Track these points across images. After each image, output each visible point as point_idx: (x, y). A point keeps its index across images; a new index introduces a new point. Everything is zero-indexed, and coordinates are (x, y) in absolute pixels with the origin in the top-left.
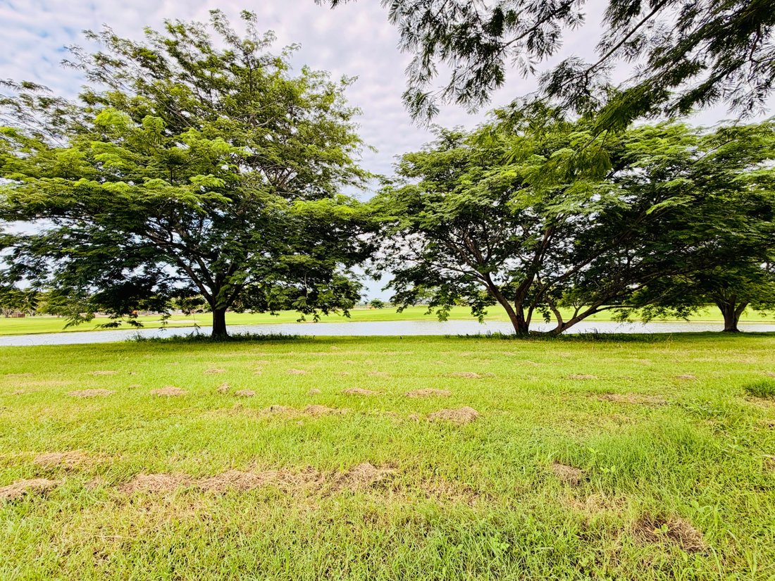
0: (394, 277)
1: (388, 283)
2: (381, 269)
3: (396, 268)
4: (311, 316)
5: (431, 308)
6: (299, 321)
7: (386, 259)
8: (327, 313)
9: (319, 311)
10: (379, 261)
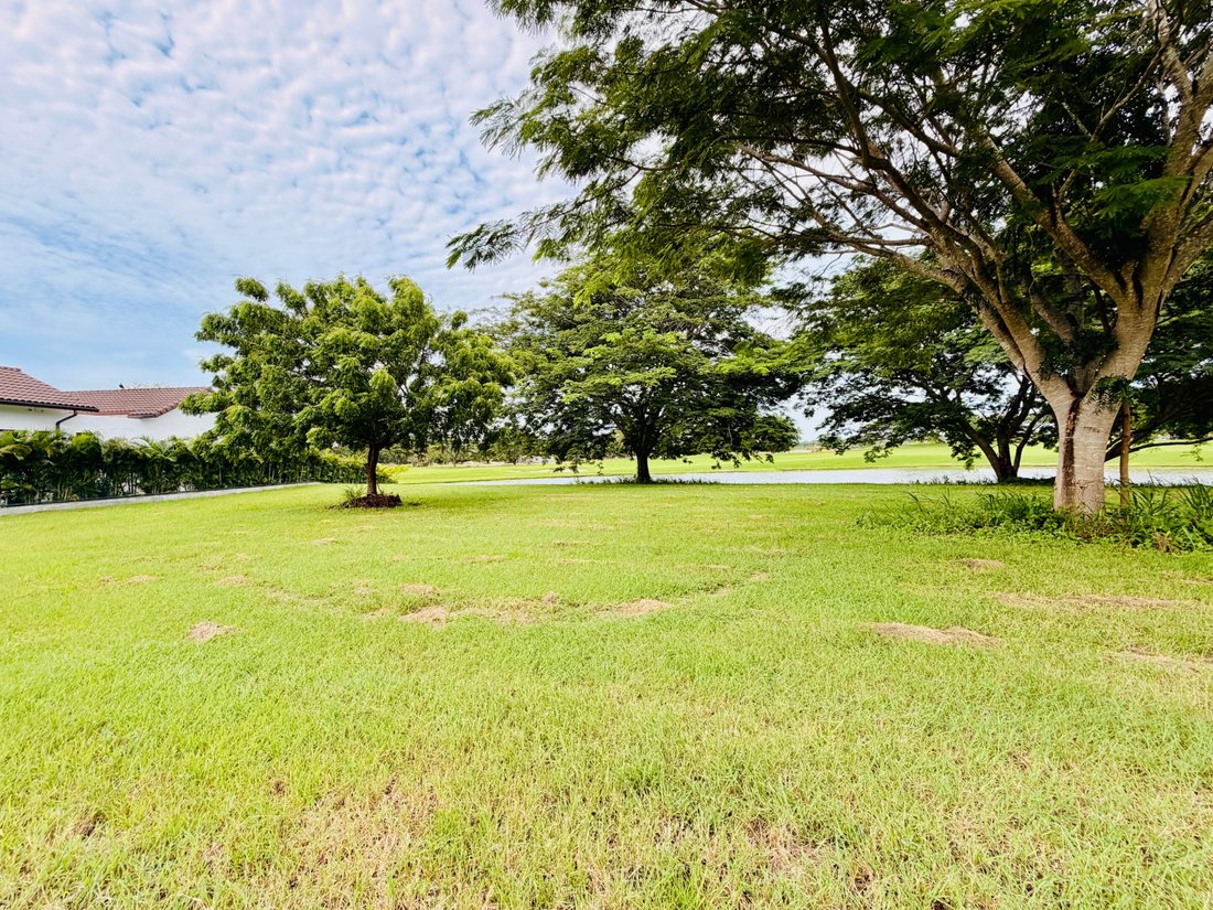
0: (831, 413)
1: (824, 421)
2: (814, 404)
3: (833, 401)
4: (731, 462)
5: (889, 449)
6: (714, 468)
7: (819, 393)
8: (748, 458)
9: (740, 456)
10: (810, 395)
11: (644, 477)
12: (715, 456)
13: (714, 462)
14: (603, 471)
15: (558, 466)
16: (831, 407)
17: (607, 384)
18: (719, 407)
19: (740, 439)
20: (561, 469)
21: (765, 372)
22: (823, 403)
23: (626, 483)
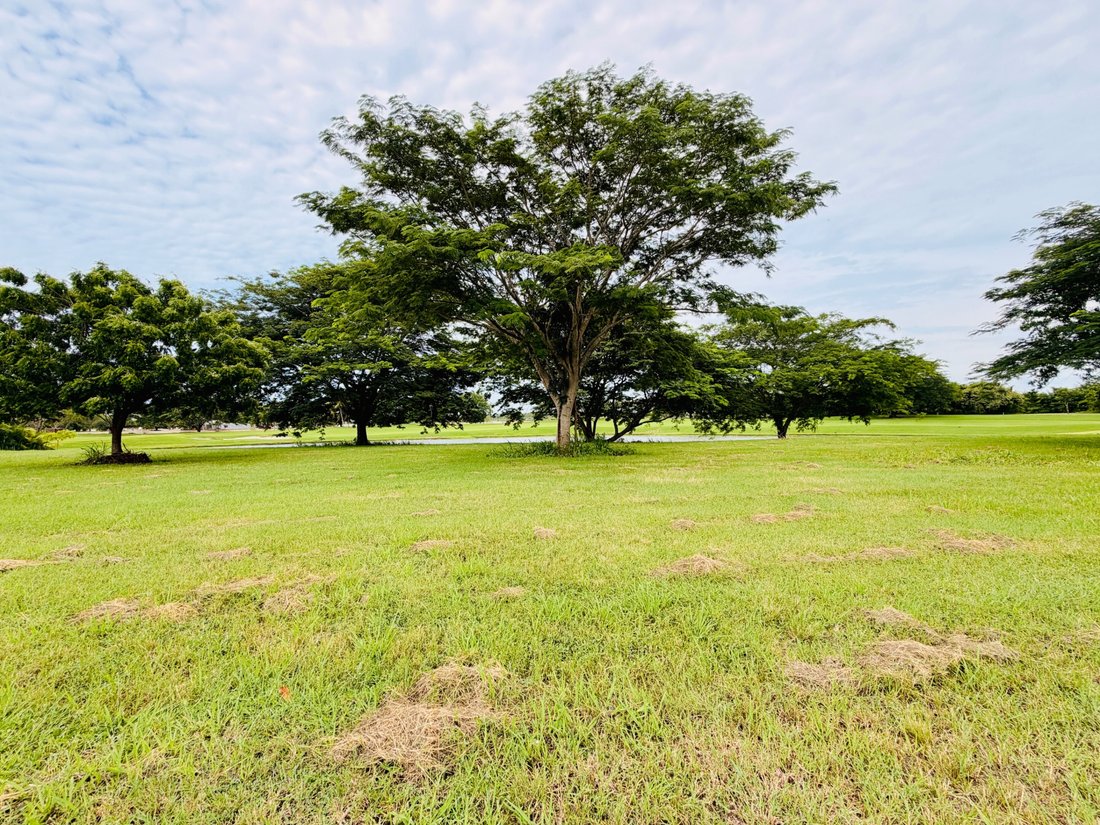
11: (362, 441)
12: (422, 424)
13: (422, 428)
14: (324, 436)
15: (281, 432)
16: (501, 393)
17: (339, 369)
18: (423, 390)
19: (437, 413)
20: (284, 435)
21: (454, 369)
22: (496, 390)
23: (347, 445)
